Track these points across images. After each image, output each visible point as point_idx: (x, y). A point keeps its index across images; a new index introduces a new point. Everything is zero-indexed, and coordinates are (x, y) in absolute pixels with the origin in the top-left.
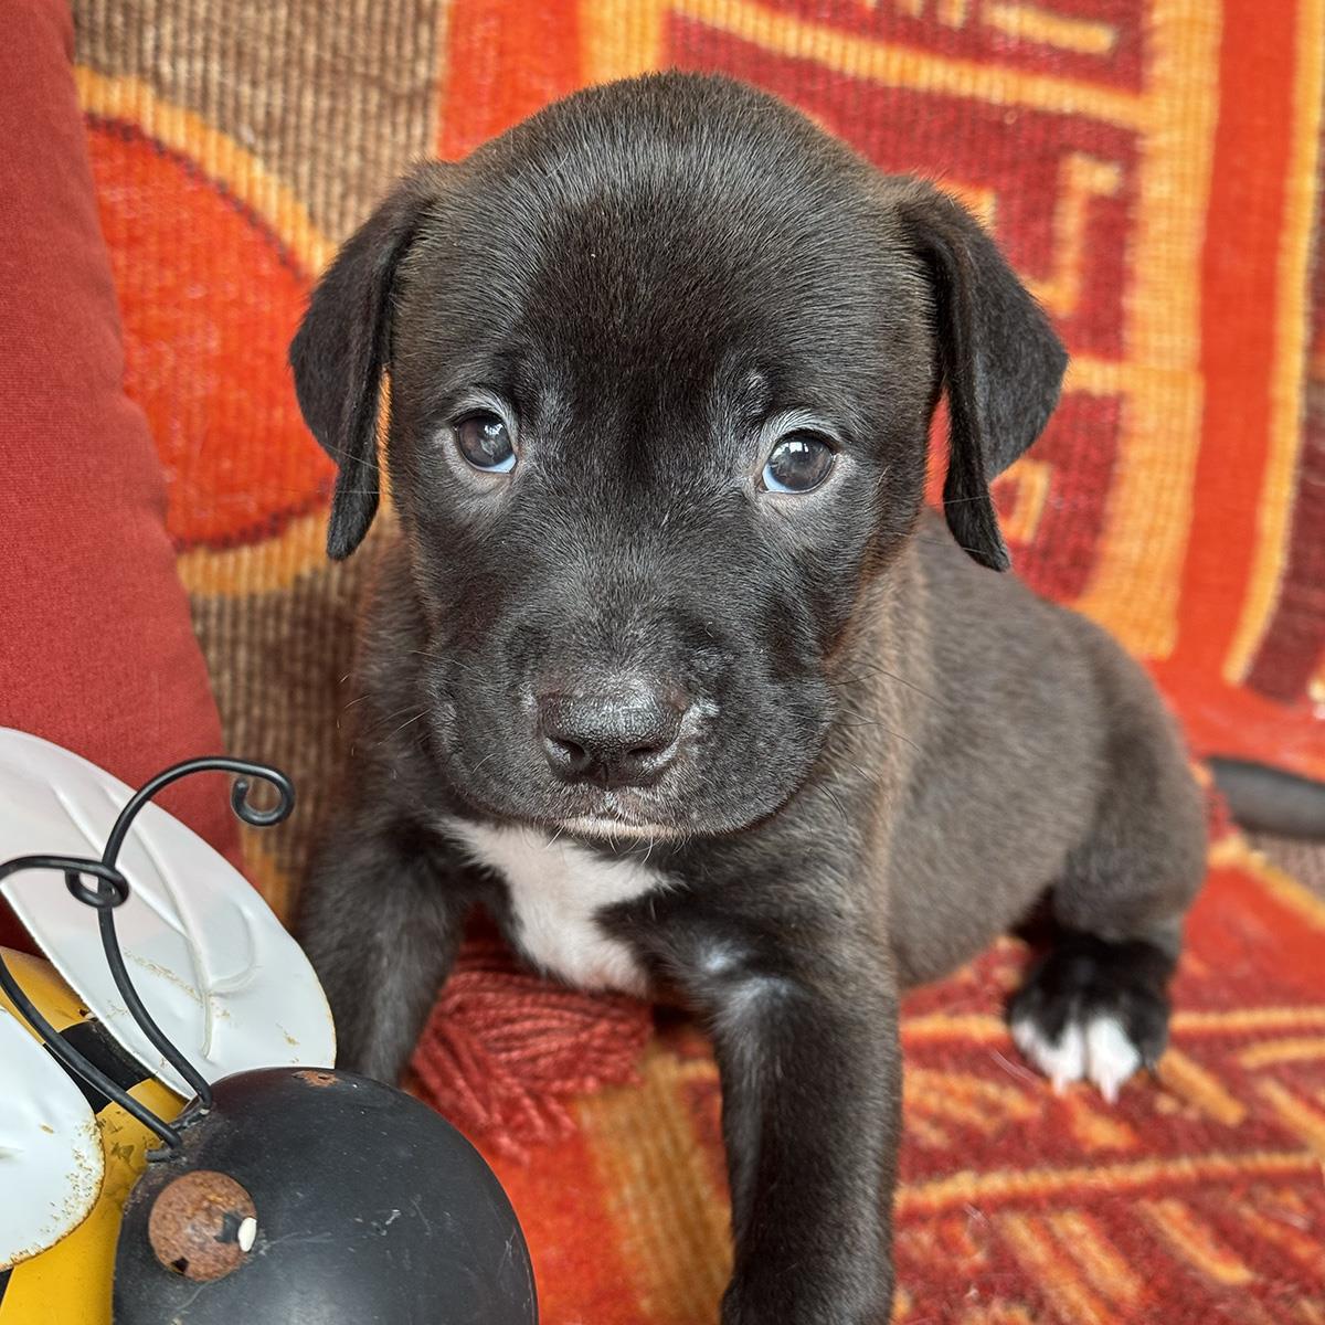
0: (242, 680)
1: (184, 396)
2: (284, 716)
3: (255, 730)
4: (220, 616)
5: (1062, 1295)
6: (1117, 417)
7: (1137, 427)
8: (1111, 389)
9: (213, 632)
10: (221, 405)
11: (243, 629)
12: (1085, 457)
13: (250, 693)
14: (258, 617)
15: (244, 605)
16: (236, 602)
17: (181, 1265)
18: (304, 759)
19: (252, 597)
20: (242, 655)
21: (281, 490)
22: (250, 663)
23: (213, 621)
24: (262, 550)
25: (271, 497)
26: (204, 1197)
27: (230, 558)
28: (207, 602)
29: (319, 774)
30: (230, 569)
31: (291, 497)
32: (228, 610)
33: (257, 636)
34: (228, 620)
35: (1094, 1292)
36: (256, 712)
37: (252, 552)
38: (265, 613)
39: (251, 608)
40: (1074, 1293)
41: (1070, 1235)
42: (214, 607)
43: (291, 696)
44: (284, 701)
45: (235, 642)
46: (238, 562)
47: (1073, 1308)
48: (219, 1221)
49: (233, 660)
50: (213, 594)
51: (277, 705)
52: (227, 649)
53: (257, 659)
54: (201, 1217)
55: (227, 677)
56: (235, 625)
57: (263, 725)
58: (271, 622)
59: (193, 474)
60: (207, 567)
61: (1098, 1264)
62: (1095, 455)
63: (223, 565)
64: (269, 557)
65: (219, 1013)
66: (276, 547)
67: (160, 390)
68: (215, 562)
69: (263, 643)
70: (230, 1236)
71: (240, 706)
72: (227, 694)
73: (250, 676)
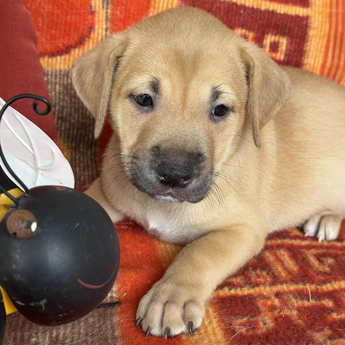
0: (58, 95)
1: (42, 11)
2: (69, 105)
3: (61, 109)
4: (52, 75)
5: (276, 269)
6: (307, 22)
7: (312, 26)
8: (305, 15)
9: (50, 80)
10: (52, 14)
11: (58, 80)
12: (297, 34)
13: (60, 98)
14: (62, 77)
15: (58, 73)
16: (56, 72)
17: (15, 234)
18: (74, 117)
19: (60, 71)
20: (57, 87)
21: (69, 40)
22: (60, 90)
23: (50, 77)
24: (63, 57)
25: (66, 42)
26: (21, 216)
27: (54, 59)
28: (48, 71)
29: (78, 121)
30: (54, 62)
31: (72, 42)
32: (54, 74)
33: (62, 82)
34: (54, 77)
35: (285, 269)
36: (61, 104)
37: (60, 58)
38: (64, 75)
39: (60, 74)
40: (280, 269)
41: (281, 255)
42: (50, 73)
43: (71, 100)
44: (69, 101)
45: (56, 83)
46: (56, 60)
47: (279, 272)
48: (25, 223)
49: (55, 88)
50: (50, 69)
51: (67, 102)
52: (53, 85)
53: (62, 89)
54: (20, 221)
55: (53, 93)
56: (56, 78)
57: (63, 107)
58: (65, 79)
59: (44, 34)
60: (48, 61)
61: (288, 262)
62: (300, 33)
63: (52, 61)
64: (65, 59)
65: (41, 174)
66: (67, 57)
67: (36, 8)
68: (50, 60)
69: (63, 84)
70: (29, 227)
71: (57, 102)
72: (54, 98)
73: (60, 93)
